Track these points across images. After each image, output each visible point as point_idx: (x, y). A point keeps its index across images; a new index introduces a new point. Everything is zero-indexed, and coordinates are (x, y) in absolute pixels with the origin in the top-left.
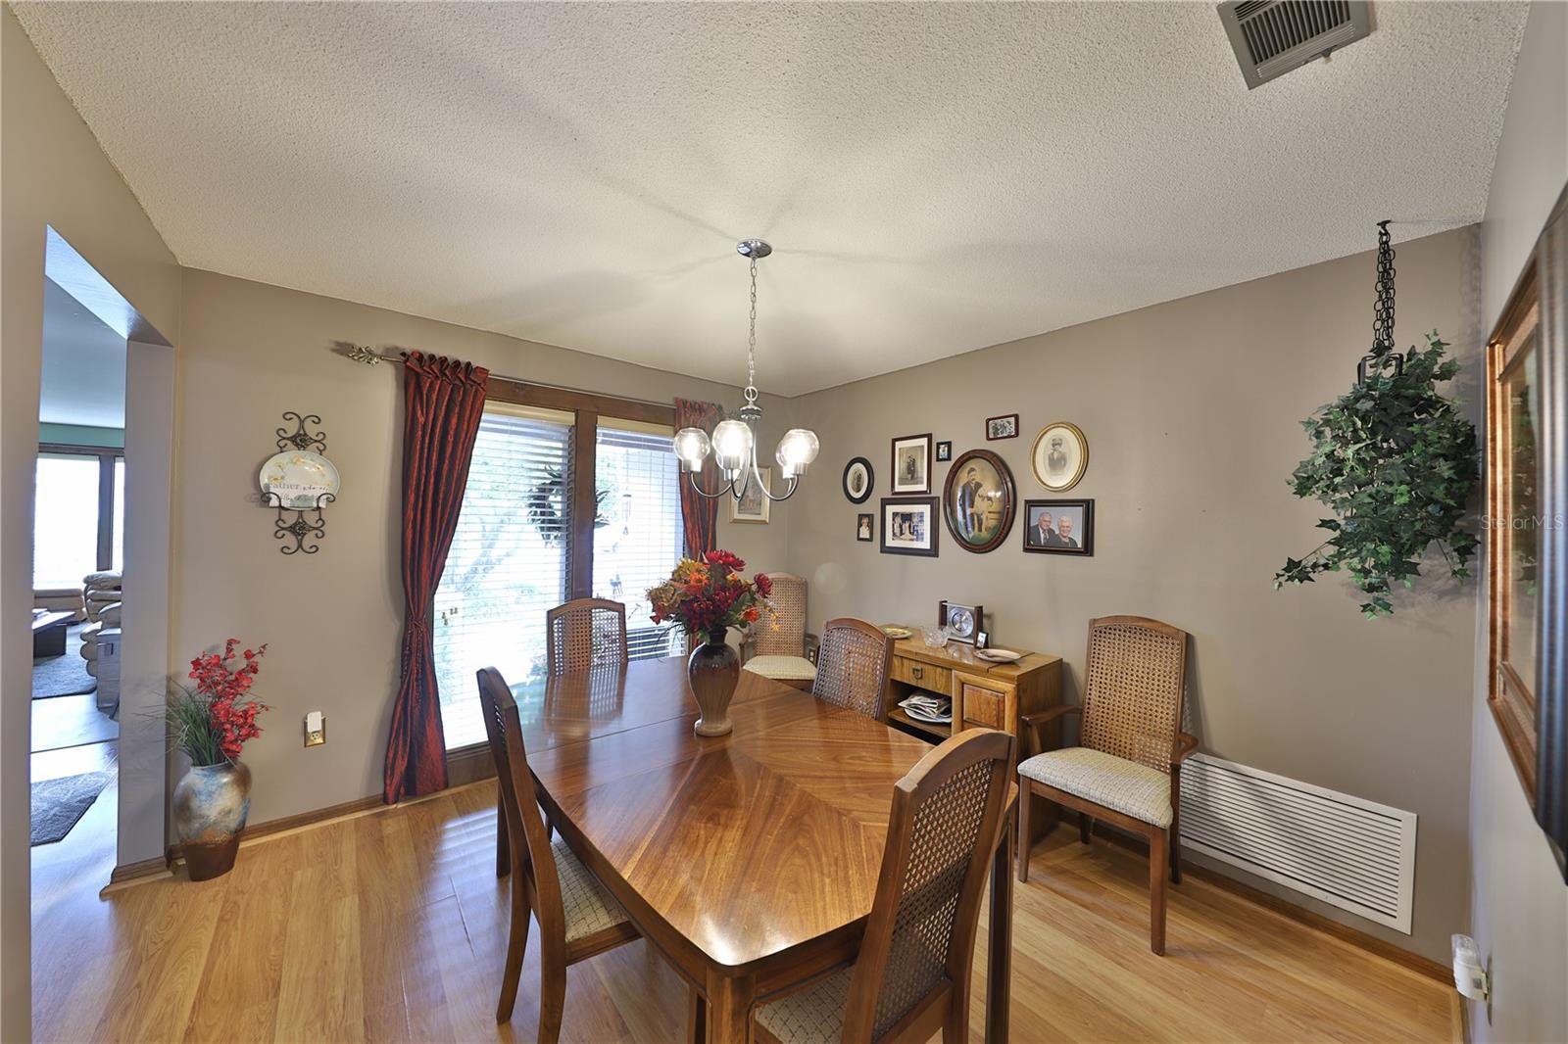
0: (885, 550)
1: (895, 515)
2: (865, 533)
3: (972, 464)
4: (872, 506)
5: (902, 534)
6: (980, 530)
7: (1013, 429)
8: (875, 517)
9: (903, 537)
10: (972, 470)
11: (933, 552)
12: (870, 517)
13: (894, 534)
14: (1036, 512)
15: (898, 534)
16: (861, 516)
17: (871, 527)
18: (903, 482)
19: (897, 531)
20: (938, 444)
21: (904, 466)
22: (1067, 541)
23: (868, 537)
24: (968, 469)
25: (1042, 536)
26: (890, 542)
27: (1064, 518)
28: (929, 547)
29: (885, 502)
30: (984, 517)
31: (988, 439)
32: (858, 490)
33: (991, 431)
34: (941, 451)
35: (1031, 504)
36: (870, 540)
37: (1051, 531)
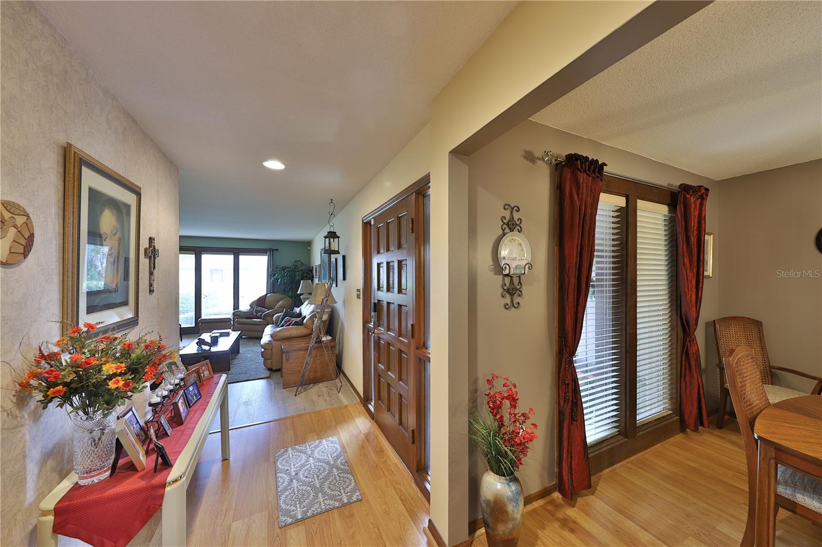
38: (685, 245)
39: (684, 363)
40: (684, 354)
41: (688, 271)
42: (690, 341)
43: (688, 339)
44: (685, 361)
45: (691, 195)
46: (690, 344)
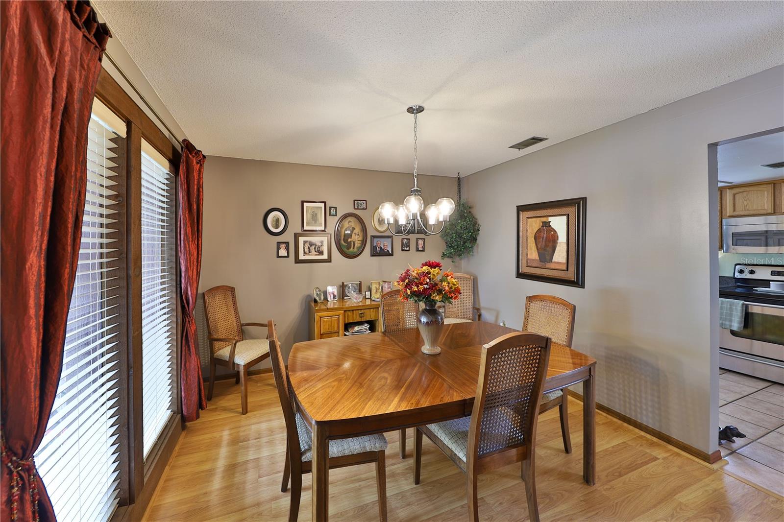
0: (298, 261)
1: (305, 242)
2: (283, 252)
3: (350, 219)
4: (288, 237)
5: (310, 252)
6: (354, 248)
7: (365, 206)
8: (290, 243)
9: (310, 254)
10: (350, 222)
11: (329, 260)
12: (287, 244)
13: (305, 253)
14: (375, 240)
15: (308, 252)
16: (279, 243)
17: (287, 249)
18: (308, 224)
19: (307, 250)
20: (330, 208)
21: (310, 216)
22: (386, 251)
23: (286, 255)
24: (348, 221)
25: (378, 249)
26: (302, 257)
27: (385, 243)
28: (327, 258)
29: (297, 236)
30: (356, 243)
31: (355, 208)
32: (277, 227)
33: (356, 205)
34: (332, 211)
35: (373, 237)
36: (288, 256)
37: (381, 248)
38: (187, 212)
39: (184, 349)
40: (184, 338)
41: (191, 243)
42: (189, 322)
43: (187, 320)
44: (185, 346)
45: (193, 157)
46: (190, 325)
